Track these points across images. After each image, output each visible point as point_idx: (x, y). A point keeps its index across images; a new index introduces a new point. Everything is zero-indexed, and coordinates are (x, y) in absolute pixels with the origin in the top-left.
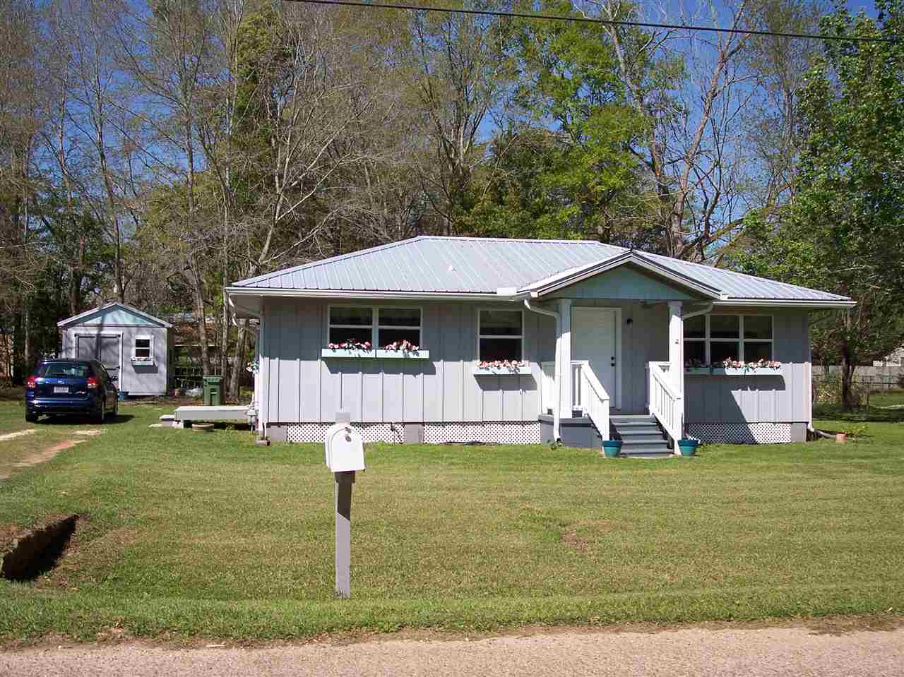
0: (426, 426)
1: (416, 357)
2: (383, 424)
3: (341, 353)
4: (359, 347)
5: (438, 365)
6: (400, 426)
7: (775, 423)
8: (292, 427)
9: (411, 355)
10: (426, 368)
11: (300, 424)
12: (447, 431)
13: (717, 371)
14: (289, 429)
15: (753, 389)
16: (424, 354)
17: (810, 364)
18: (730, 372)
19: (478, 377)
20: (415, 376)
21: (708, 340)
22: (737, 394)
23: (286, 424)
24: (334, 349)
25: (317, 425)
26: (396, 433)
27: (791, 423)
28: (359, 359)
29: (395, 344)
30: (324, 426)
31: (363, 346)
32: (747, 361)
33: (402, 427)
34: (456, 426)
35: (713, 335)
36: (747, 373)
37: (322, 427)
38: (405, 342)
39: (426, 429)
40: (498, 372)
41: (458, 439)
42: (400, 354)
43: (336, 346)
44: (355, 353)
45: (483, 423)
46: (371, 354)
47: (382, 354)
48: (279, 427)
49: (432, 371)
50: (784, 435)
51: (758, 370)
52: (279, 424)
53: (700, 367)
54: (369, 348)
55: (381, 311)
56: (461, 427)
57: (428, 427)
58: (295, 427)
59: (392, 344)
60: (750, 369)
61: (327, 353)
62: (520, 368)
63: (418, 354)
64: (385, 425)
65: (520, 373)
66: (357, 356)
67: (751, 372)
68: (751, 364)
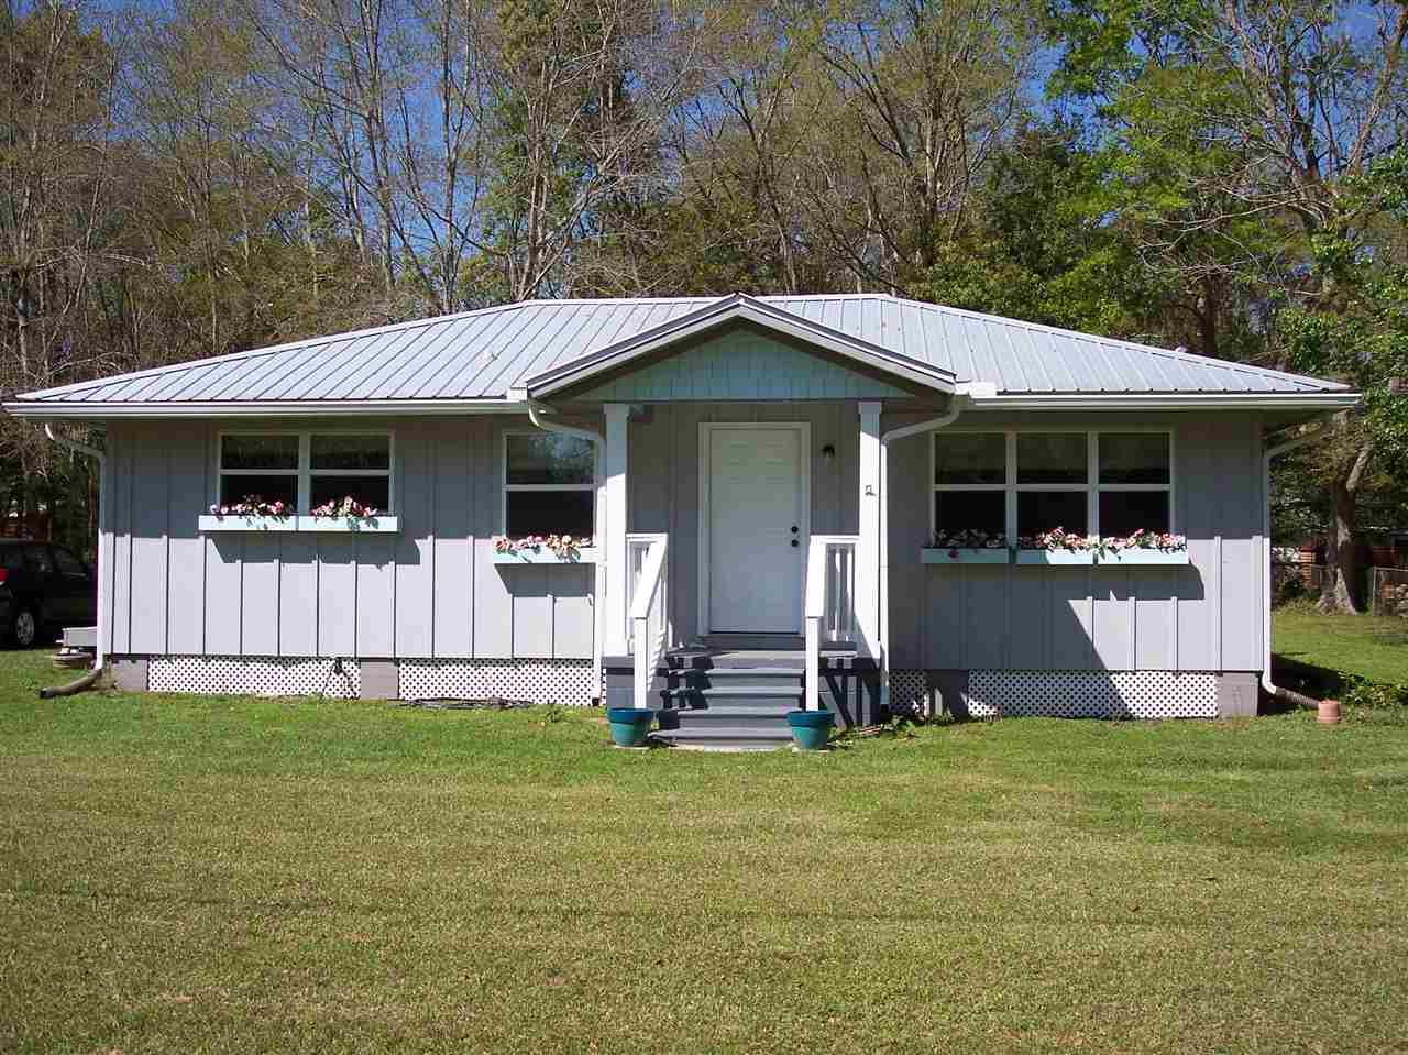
0: (403, 665)
1: (372, 529)
2: (319, 659)
3: (233, 523)
4: (264, 512)
5: (424, 545)
6: (352, 664)
7: (1177, 673)
8: (156, 663)
9: (364, 526)
10: (398, 550)
11: (168, 657)
12: (443, 677)
13: (1024, 557)
14: (152, 666)
15: (1122, 596)
16: (388, 524)
17: (1267, 541)
18: (1058, 557)
19: (503, 569)
20: (379, 568)
21: (1012, 489)
22: (1082, 608)
23: (147, 657)
24: (219, 514)
25: (200, 661)
26: (345, 679)
27: (1220, 673)
28: (267, 535)
29: (332, 504)
30: (213, 661)
31: (274, 510)
32: (1104, 534)
33: (356, 668)
34: (461, 666)
35: (1023, 477)
36: (1101, 561)
37: (210, 665)
38: (349, 500)
39: (403, 672)
40: (536, 559)
41: (457, 692)
42: (341, 525)
43: (225, 510)
44: (258, 523)
45: (515, 662)
46: (289, 525)
47: (307, 524)
48: (134, 662)
49: (413, 558)
50: (1203, 700)
51: (1131, 553)
52: (133, 658)
53: (984, 546)
54: (284, 514)
55: (315, 440)
56: (472, 669)
57: (407, 669)
58: (163, 663)
59: (327, 505)
60: (1107, 552)
61: (207, 523)
62: (581, 551)
63: (376, 524)
64: (324, 663)
65: (580, 561)
66: (263, 529)
67: (1110, 559)
68: (1110, 541)
